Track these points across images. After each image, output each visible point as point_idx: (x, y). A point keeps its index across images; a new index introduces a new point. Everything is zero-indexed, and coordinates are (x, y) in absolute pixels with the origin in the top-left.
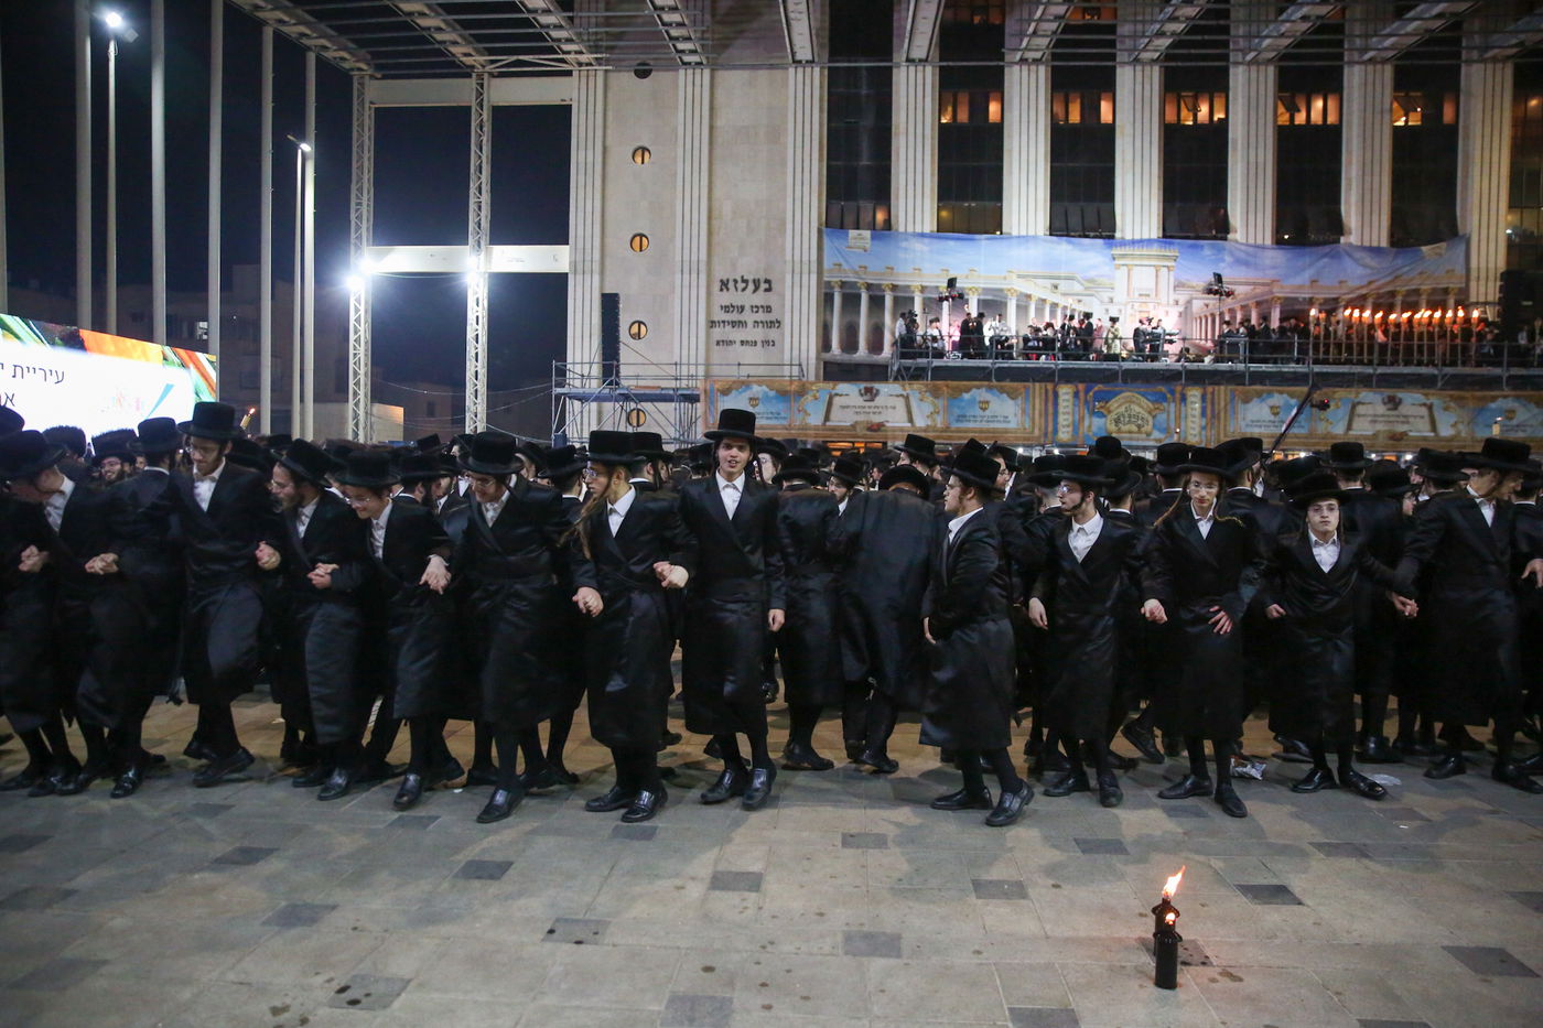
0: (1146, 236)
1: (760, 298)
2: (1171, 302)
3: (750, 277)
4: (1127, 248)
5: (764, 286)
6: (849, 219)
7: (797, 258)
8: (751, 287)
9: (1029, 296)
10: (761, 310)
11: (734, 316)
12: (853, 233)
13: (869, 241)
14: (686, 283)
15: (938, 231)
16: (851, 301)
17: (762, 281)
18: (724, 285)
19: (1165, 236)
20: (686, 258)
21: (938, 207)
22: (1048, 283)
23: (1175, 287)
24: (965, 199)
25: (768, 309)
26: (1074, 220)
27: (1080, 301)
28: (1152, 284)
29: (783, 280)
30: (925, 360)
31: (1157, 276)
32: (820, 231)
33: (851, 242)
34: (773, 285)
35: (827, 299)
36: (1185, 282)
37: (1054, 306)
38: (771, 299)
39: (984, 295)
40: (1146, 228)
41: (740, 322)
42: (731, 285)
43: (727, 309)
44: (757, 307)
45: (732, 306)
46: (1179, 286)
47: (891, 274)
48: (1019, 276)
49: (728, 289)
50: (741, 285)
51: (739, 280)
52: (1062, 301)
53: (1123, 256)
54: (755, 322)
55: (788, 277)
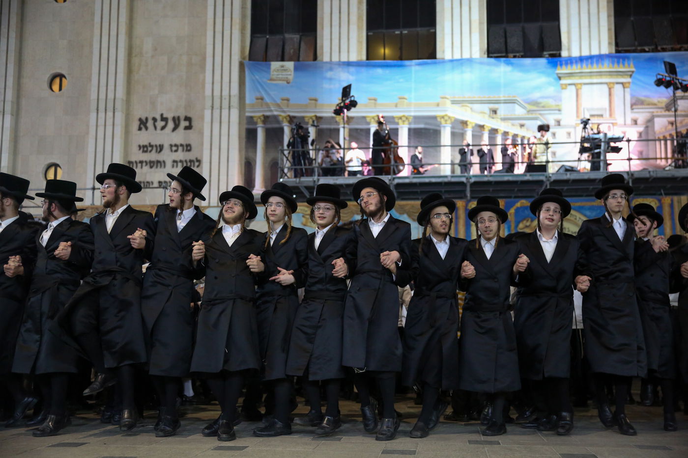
0: (595, 52)
1: (179, 137)
2: (629, 121)
3: (169, 115)
4: (574, 66)
5: (184, 124)
6: (272, 51)
7: (217, 93)
8: (171, 125)
9: (464, 123)
10: (180, 148)
11: (153, 156)
12: (275, 65)
13: (292, 73)
14: (101, 122)
15: (368, 59)
16: (274, 135)
17: (182, 118)
18: (143, 124)
19: (617, 51)
20: (102, 96)
21: (368, 37)
22: (486, 108)
23: (632, 106)
24: (397, 27)
25: (188, 148)
26: (515, 41)
27: (522, 126)
28: (607, 105)
29: (202, 118)
30: (310, 179)
31: (610, 95)
32: (242, 65)
33: (274, 74)
34: (193, 124)
35: (250, 136)
36: (643, 98)
37: (493, 132)
38: (190, 137)
39: (415, 123)
40: (595, 44)
41: (158, 162)
42: (150, 124)
43: (144, 148)
44: (176, 145)
45: (151, 146)
46: (636, 103)
47: (316, 106)
48: (454, 102)
49: (147, 128)
50: (160, 124)
51: (158, 118)
52: (502, 127)
53: (570, 75)
54: (174, 161)
55: (207, 113)
